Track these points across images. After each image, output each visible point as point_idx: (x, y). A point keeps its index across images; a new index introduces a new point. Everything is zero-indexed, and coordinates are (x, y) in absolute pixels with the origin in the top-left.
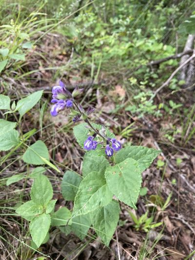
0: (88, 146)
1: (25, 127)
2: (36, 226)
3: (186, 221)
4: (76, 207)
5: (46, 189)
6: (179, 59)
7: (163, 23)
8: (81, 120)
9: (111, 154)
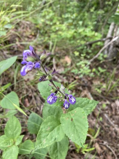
0: (51, 101)
1: (4, 81)
2: (7, 155)
3: (109, 145)
4: (38, 142)
5: (16, 127)
6: (104, 42)
7: (94, 20)
8: (47, 80)
9: (68, 107)
